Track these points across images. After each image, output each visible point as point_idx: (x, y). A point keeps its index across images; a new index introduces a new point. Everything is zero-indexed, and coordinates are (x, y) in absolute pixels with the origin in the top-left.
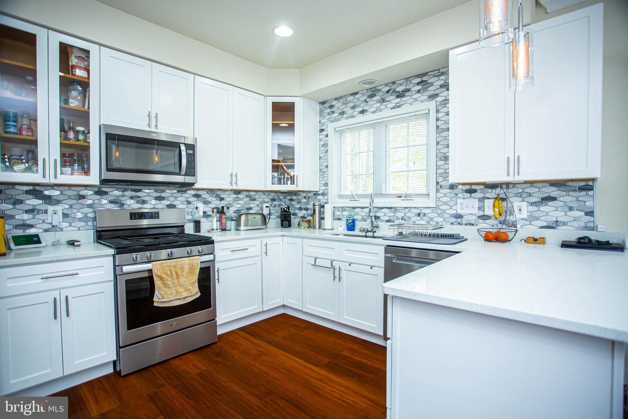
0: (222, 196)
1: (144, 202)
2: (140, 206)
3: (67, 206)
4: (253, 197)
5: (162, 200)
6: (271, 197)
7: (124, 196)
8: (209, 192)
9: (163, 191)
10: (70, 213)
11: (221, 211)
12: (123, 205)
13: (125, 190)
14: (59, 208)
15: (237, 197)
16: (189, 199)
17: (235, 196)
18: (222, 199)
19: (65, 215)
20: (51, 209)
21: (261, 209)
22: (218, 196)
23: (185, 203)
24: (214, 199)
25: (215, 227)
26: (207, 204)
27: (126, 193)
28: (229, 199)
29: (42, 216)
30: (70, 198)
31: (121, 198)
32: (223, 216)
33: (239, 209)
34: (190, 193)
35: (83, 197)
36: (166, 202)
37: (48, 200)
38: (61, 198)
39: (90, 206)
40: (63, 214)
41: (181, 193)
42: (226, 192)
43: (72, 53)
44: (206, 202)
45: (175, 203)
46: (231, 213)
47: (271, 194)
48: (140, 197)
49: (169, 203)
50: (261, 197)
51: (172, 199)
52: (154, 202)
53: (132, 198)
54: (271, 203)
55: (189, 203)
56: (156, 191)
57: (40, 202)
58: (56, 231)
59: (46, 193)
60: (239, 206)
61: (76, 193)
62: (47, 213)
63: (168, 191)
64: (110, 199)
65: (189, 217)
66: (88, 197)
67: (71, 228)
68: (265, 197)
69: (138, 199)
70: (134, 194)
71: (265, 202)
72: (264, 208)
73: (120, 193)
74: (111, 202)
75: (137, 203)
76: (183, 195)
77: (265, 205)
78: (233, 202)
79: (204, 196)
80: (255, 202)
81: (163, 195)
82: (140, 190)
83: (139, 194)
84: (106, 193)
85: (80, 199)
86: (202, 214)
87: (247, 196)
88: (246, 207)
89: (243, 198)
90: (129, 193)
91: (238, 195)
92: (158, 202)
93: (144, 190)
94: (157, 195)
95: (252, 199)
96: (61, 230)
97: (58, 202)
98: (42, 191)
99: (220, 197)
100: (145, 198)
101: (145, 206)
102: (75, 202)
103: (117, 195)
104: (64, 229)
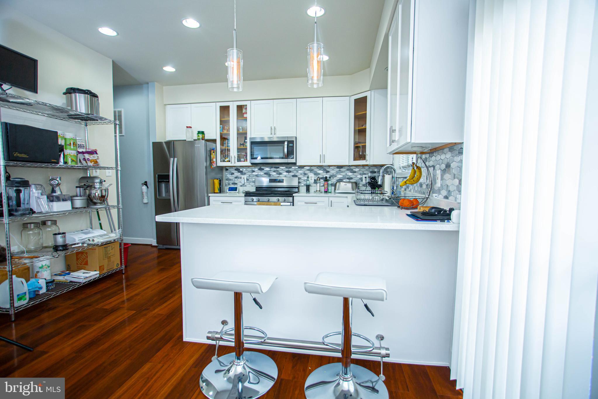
0: (328, 170)
1: (280, 174)
2: (278, 176)
3: (248, 176)
4: (354, 170)
5: (290, 173)
6: (371, 170)
7: (271, 170)
8: (318, 167)
9: (290, 168)
10: (249, 178)
11: (326, 180)
12: (270, 175)
13: (272, 167)
14: (245, 177)
15: (340, 171)
16: (305, 172)
17: (338, 170)
18: (327, 172)
19: (247, 180)
20: (243, 176)
21: (361, 179)
22: (324, 170)
23: (303, 174)
24: (322, 172)
25: (318, 190)
26: (317, 175)
27: (272, 169)
28: (333, 172)
29: (239, 180)
30: (249, 171)
31: (269, 172)
32: (326, 183)
33: (341, 179)
34: (306, 168)
35: (254, 171)
36: (292, 174)
37: (241, 172)
38: (246, 172)
39: (257, 176)
40: (247, 179)
41: (300, 168)
42: (331, 167)
43: (244, 107)
44: (316, 174)
45: (297, 174)
46: (333, 181)
47: (371, 168)
48: (278, 171)
49: (293, 174)
50: (361, 170)
51: (295, 172)
52: (285, 174)
53: (274, 171)
54: (371, 174)
55: (305, 174)
56: (287, 167)
57: (239, 174)
58: (244, 186)
59: (241, 170)
60: (342, 176)
61: (251, 169)
62: (241, 178)
63: (293, 167)
64: (265, 172)
65: (305, 183)
66: (256, 171)
67: (249, 186)
68: (365, 170)
69: (277, 172)
70: (275, 169)
71: (365, 174)
72: (364, 179)
73: (269, 169)
74: (265, 174)
75: (277, 174)
76: (302, 170)
77: (364, 176)
78: (336, 174)
79: (315, 170)
80: (355, 174)
81: (290, 170)
82: (278, 167)
83: (278, 169)
84: (263, 169)
85: (253, 172)
86: (313, 181)
87: (348, 170)
88: (347, 177)
89: (345, 171)
90: (273, 169)
91: (340, 169)
92: (288, 174)
93: (280, 167)
94: (287, 170)
95: (353, 171)
96: (246, 186)
97: (245, 174)
98: (240, 169)
99: (326, 171)
100: (281, 172)
101: (281, 176)
102: (251, 173)
103: (268, 170)
104: (247, 186)
